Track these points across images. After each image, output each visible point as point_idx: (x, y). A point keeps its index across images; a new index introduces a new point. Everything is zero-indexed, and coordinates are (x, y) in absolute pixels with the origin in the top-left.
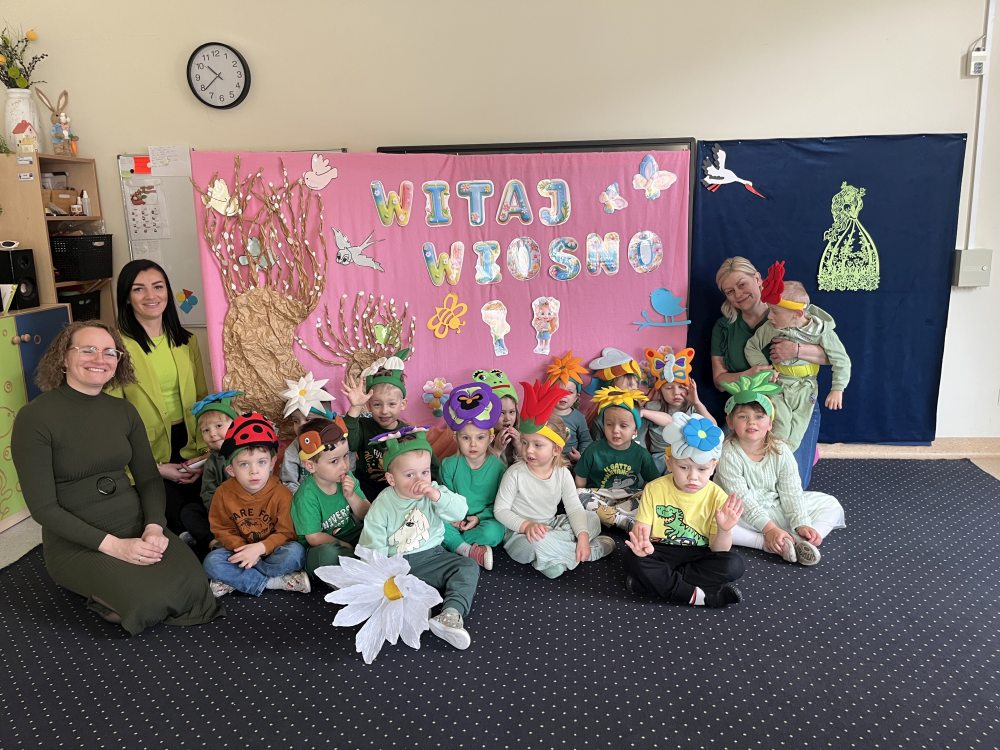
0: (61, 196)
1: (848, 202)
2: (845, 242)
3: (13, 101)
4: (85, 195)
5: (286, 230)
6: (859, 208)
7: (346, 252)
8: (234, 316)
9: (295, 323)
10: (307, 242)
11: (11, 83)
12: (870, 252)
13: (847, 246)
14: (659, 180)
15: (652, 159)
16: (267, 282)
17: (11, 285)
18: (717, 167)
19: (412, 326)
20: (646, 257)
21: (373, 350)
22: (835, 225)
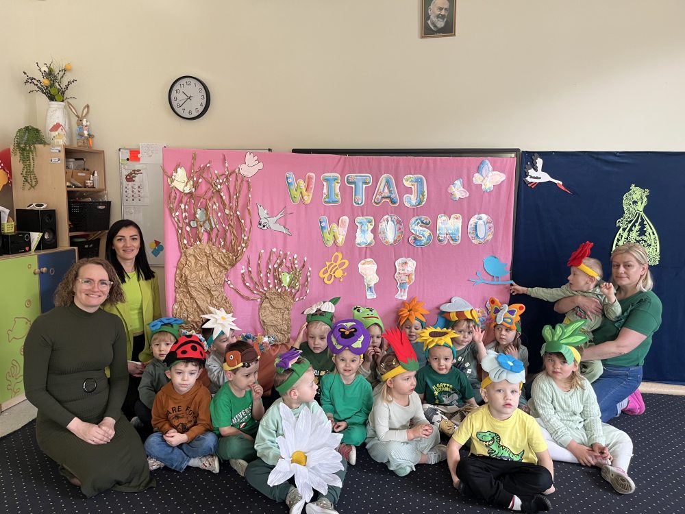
0: (79, 174)
1: (636, 199)
2: (633, 228)
3: (52, 110)
4: (96, 174)
5: (224, 204)
6: (645, 204)
7: (265, 220)
8: (184, 262)
9: (226, 269)
10: (238, 213)
11: (52, 98)
12: (652, 237)
13: (635, 231)
14: (492, 178)
15: (487, 163)
16: (209, 239)
17: (38, 233)
18: (536, 170)
19: (309, 274)
20: (481, 233)
21: (279, 290)
22: (626, 215)
